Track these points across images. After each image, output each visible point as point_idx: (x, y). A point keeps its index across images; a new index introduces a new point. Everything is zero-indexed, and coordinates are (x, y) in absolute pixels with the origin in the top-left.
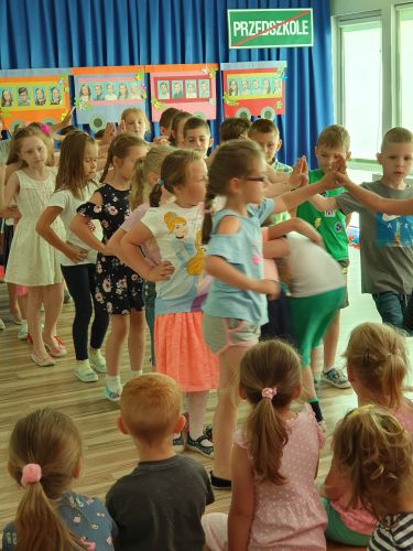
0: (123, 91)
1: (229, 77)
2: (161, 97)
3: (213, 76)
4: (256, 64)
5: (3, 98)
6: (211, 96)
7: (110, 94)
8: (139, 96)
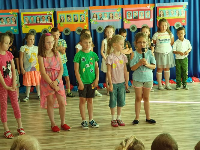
0: (111, 16)
1: (160, 9)
2: (128, 18)
3: (152, 9)
4: (173, 4)
5: (61, 19)
6: (151, 18)
7: (105, 17)
8: (118, 18)
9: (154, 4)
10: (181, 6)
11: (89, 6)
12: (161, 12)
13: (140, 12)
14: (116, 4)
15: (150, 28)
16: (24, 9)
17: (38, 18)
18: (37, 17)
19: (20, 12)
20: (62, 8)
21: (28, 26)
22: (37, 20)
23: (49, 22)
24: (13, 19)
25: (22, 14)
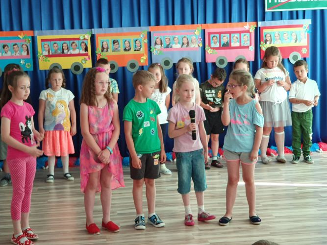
0: (185, 42)
1: (265, 31)
2: (213, 45)
3: (252, 30)
4: (286, 22)
5: (103, 47)
6: (251, 45)
7: (176, 44)
8: (196, 45)
9: (255, 23)
10: (301, 26)
11: (149, 25)
12: (268, 35)
13: (232, 35)
14: (193, 23)
15: (249, 62)
16: (41, 30)
17: (65, 45)
18: (64, 43)
19: (36, 35)
20: (105, 30)
21: (49, 59)
22: (63, 49)
23: (84, 52)
24: (24, 46)
25: (39, 39)
